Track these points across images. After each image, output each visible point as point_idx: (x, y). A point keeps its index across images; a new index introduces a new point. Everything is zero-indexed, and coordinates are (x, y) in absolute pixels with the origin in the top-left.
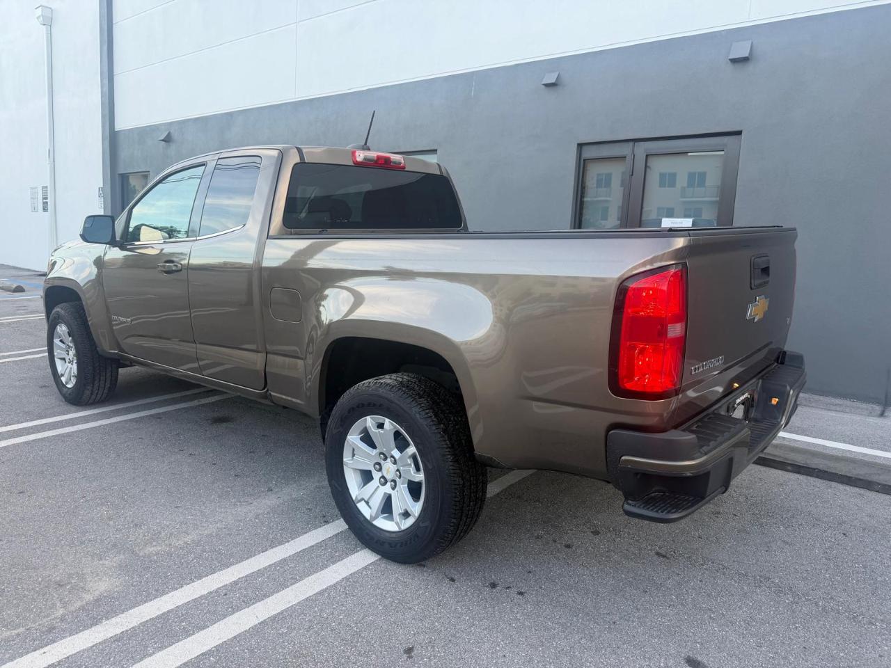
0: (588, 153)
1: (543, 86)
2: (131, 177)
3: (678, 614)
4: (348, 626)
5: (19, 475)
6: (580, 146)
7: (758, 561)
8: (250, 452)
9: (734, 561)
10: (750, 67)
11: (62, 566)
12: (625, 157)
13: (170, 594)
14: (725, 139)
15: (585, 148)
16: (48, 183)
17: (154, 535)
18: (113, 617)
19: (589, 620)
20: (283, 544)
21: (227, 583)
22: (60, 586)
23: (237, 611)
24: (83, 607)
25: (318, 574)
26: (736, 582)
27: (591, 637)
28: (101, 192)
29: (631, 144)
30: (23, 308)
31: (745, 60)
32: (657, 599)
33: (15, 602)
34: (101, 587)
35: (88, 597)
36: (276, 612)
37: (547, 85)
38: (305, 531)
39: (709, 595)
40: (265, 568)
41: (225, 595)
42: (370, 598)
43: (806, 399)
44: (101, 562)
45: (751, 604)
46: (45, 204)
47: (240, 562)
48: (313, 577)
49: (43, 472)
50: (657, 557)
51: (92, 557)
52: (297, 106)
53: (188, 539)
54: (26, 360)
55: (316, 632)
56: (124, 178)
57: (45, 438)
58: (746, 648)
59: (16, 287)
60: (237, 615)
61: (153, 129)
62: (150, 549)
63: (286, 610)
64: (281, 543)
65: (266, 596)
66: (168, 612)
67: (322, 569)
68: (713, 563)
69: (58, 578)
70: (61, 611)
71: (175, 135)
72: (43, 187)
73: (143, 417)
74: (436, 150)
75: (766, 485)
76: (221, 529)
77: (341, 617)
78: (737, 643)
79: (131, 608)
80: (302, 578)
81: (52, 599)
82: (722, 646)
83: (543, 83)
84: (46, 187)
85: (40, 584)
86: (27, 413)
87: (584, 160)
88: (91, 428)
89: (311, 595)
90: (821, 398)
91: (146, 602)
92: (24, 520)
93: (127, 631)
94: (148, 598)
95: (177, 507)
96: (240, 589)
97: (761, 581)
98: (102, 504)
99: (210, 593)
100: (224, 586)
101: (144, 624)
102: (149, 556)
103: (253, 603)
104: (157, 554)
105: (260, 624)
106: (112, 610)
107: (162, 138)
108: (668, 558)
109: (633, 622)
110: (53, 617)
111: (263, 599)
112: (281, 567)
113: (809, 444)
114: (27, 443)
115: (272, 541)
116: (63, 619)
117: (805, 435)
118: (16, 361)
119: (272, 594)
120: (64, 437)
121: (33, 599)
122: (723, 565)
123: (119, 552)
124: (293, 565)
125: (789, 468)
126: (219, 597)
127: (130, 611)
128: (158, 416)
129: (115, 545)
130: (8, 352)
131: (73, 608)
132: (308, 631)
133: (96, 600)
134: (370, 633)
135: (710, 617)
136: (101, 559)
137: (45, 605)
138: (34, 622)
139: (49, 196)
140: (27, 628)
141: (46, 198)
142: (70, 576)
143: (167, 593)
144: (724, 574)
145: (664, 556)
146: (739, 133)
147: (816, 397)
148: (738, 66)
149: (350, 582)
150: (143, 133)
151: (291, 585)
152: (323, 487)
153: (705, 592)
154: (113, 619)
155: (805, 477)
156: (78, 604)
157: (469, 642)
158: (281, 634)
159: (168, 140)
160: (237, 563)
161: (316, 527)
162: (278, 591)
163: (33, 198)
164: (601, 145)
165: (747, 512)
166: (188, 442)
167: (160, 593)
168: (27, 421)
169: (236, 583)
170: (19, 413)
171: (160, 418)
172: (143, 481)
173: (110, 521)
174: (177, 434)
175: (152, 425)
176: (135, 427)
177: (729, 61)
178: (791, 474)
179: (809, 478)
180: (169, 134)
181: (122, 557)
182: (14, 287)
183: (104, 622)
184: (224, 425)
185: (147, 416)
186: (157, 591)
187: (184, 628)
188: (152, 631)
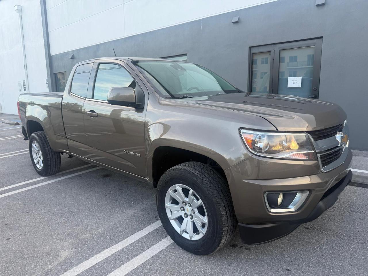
0: (254, 51)
1: (232, 23)
2: (58, 75)
3: (319, 256)
4: (174, 268)
5: (25, 205)
6: (250, 48)
7: (350, 229)
8: (121, 189)
9: (340, 230)
10: (325, 8)
11: (48, 246)
12: (270, 51)
13: (95, 256)
14: (315, 41)
15: (252, 49)
16: (25, 79)
17: (86, 229)
18: (72, 268)
19: (280, 261)
20: (141, 230)
21: (119, 250)
22: (48, 254)
23: (125, 263)
24: (59, 264)
25: (157, 244)
26: (342, 239)
27: (282, 268)
28: (47, 82)
29: (273, 46)
30: (19, 132)
31: (323, 5)
32: (308, 249)
33: (30, 263)
34: (65, 254)
35: (61, 259)
36: (141, 263)
37: (234, 23)
38: (149, 224)
39: (332, 246)
40: (134, 242)
41: (119, 255)
42: (181, 254)
43: (356, 153)
44: (64, 243)
45: (351, 249)
46: (25, 88)
47: (123, 240)
48: (155, 246)
49: (35, 203)
50: (305, 229)
51: (60, 240)
52: (125, 39)
53: (100, 230)
54: (23, 154)
55: (160, 272)
56: (56, 75)
57: (34, 188)
58: (354, 271)
59: (16, 124)
60: (125, 265)
61: (67, 53)
62: (84, 236)
63: (146, 262)
64: (139, 230)
65: (136, 255)
66: (96, 264)
67: (159, 242)
68: (331, 231)
69: (47, 251)
70: (50, 267)
71: (76, 56)
72: (23, 81)
73: (74, 176)
74: (187, 54)
75: (347, 193)
76: (113, 225)
77: (170, 264)
78: (349, 268)
79: (79, 264)
80: (151, 246)
81: (46, 261)
82: (342, 270)
83: (232, 22)
84: (24, 81)
85: (40, 254)
86: (26, 177)
87: (252, 54)
88: (53, 182)
89: (155, 254)
90: (363, 152)
91: (85, 260)
92: (30, 225)
93: (79, 274)
94: (86, 259)
95: (93, 216)
96: (125, 252)
97: (354, 238)
98: (61, 216)
99: (112, 255)
100: (118, 251)
101: (86, 271)
102: (84, 239)
103: (131, 259)
104: (87, 238)
105: (135, 268)
106: (71, 265)
107: (70, 57)
108: (310, 230)
109: (300, 260)
110: (47, 269)
111: (135, 257)
112: (141, 242)
113: (362, 173)
114: (28, 190)
115: (135, 230)
116: (51, 270)
117: (360, 169)
118: (19, 155)
119: (139, 254)
120: (42, 187)
121: (37, 261)
122: (335, 232)
123: (71, 238)
124: (146, 240)
125: (356, 185)
126: (116, 256)
127: (79, 265)
128: (80, 176)
129: (69, 235)
130: (15, 151)
131: (55, 265)
132: (157, 271)
133: (64, 260)
134: (184, 271)
135: (335, 257)
136: (64, 242)
137: (43, 264)
138: (39, 272)
139: (26, 85)
140: (37, 274)
141: (25, 86)
142: (52, 250)
143: (94, 256)
144: (337, 236)
145: (308, 229)
146: (321, 37)
147: (361, 152)
148: (320, 7)
149: (172, 247)
150: (63, 55)
151: (147, 249)
152: (154, 204)
153: (329, 245)
154: (72, 269)
155: (364, 188)
156: (57, 263)
157: (228, 273)
158: (146, 273)
159: (73, 58)
160: (122, 241)
161: (153, 223)
162: (141, 253)
163: (19, 86)
164: (259, 47)
165: (341, 206)
166: (94, 187)
167: (91, 256)
168: (26, 181)
169: (122, 250)
170: (23, 177)
171: (81, 176)
172: (77, 205)
173: (66, 223)
174: (89, 183)
175: (78, 180)
176: (71, 181)
177: (316, 6)
178: (357, 187)
179: (365, 188)
180: (73, 55)
181: (73, 240)
182: (15, 123)
183: (69, 271)
184: (108, 178)
185: (75, 176)
186: (89, 255)
187: (103, 272)
188: (89, 274)
